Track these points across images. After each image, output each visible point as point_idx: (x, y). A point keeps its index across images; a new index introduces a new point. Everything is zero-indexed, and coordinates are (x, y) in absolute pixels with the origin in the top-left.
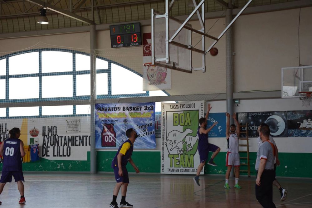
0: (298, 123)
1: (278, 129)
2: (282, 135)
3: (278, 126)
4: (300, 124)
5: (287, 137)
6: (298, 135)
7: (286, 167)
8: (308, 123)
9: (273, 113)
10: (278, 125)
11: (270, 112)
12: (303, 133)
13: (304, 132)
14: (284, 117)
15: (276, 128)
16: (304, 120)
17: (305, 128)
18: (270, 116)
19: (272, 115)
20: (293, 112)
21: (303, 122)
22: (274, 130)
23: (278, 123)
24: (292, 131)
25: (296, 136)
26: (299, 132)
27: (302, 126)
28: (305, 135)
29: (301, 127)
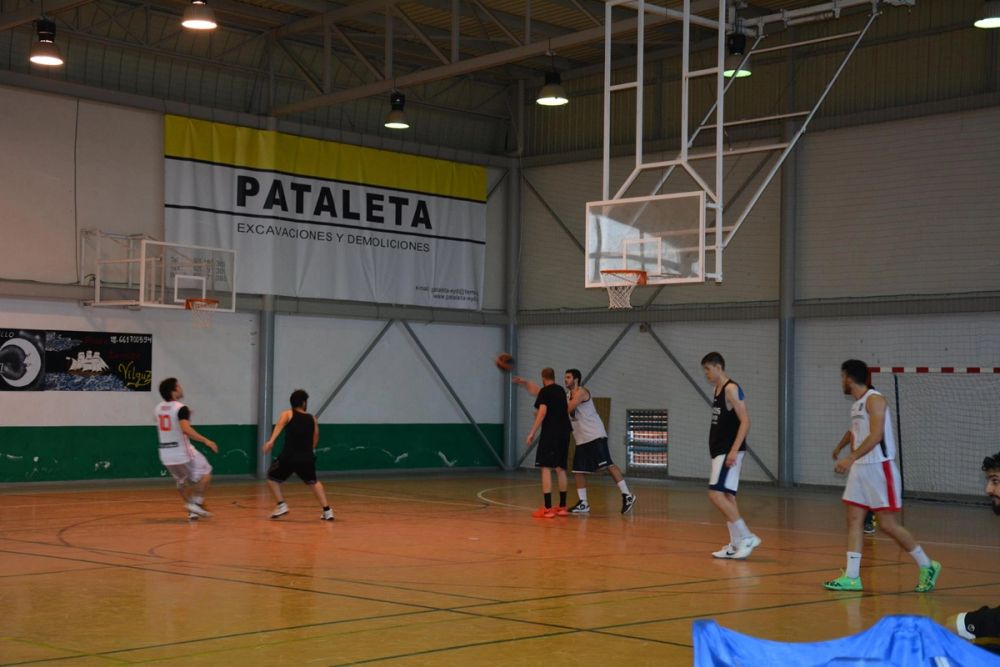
0: (68, 358)
1: (25, 371)
2: (31, 387)
3: (25, 365)
4: (71, 362)
5: (42, 390)
6: (66, 387)
7: (36, 459)
8: (87, 361)
9: (16, 333)
10: (25, 362)
11: (8, 331)
12: (76, 381)
13: (78, 379)
14: (40, 345)
15: (22, 368)
16: (80, 354)
17: (79, 371)
18: (8, 339)
19: (14, 337)
20: (58, 332)
21: (76, 358)
22: (16, 375)
23: (25, 356)
24: (54, 377)
25: (61, 389)
26: (69, 380)
27: (75, 365)
28: (79, 387)
29: (72, 368)
